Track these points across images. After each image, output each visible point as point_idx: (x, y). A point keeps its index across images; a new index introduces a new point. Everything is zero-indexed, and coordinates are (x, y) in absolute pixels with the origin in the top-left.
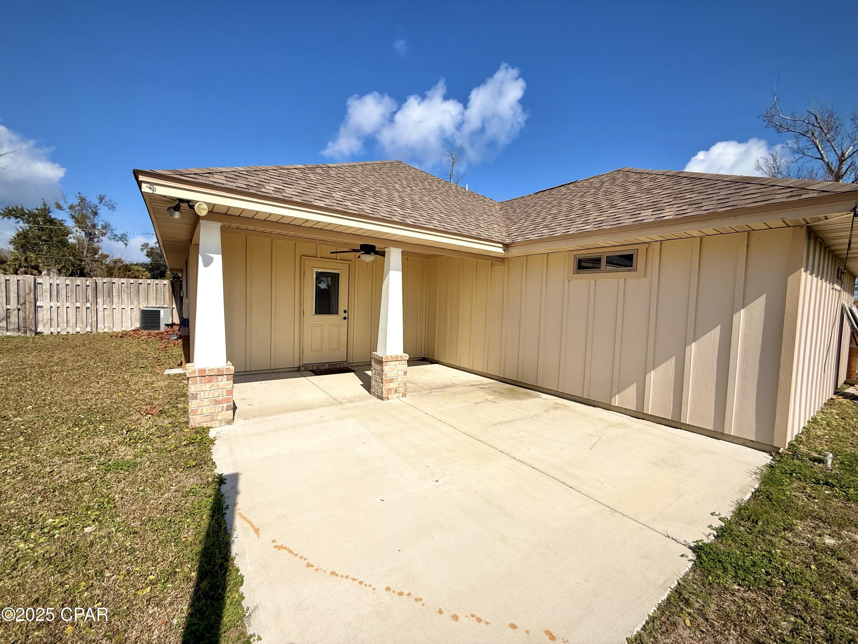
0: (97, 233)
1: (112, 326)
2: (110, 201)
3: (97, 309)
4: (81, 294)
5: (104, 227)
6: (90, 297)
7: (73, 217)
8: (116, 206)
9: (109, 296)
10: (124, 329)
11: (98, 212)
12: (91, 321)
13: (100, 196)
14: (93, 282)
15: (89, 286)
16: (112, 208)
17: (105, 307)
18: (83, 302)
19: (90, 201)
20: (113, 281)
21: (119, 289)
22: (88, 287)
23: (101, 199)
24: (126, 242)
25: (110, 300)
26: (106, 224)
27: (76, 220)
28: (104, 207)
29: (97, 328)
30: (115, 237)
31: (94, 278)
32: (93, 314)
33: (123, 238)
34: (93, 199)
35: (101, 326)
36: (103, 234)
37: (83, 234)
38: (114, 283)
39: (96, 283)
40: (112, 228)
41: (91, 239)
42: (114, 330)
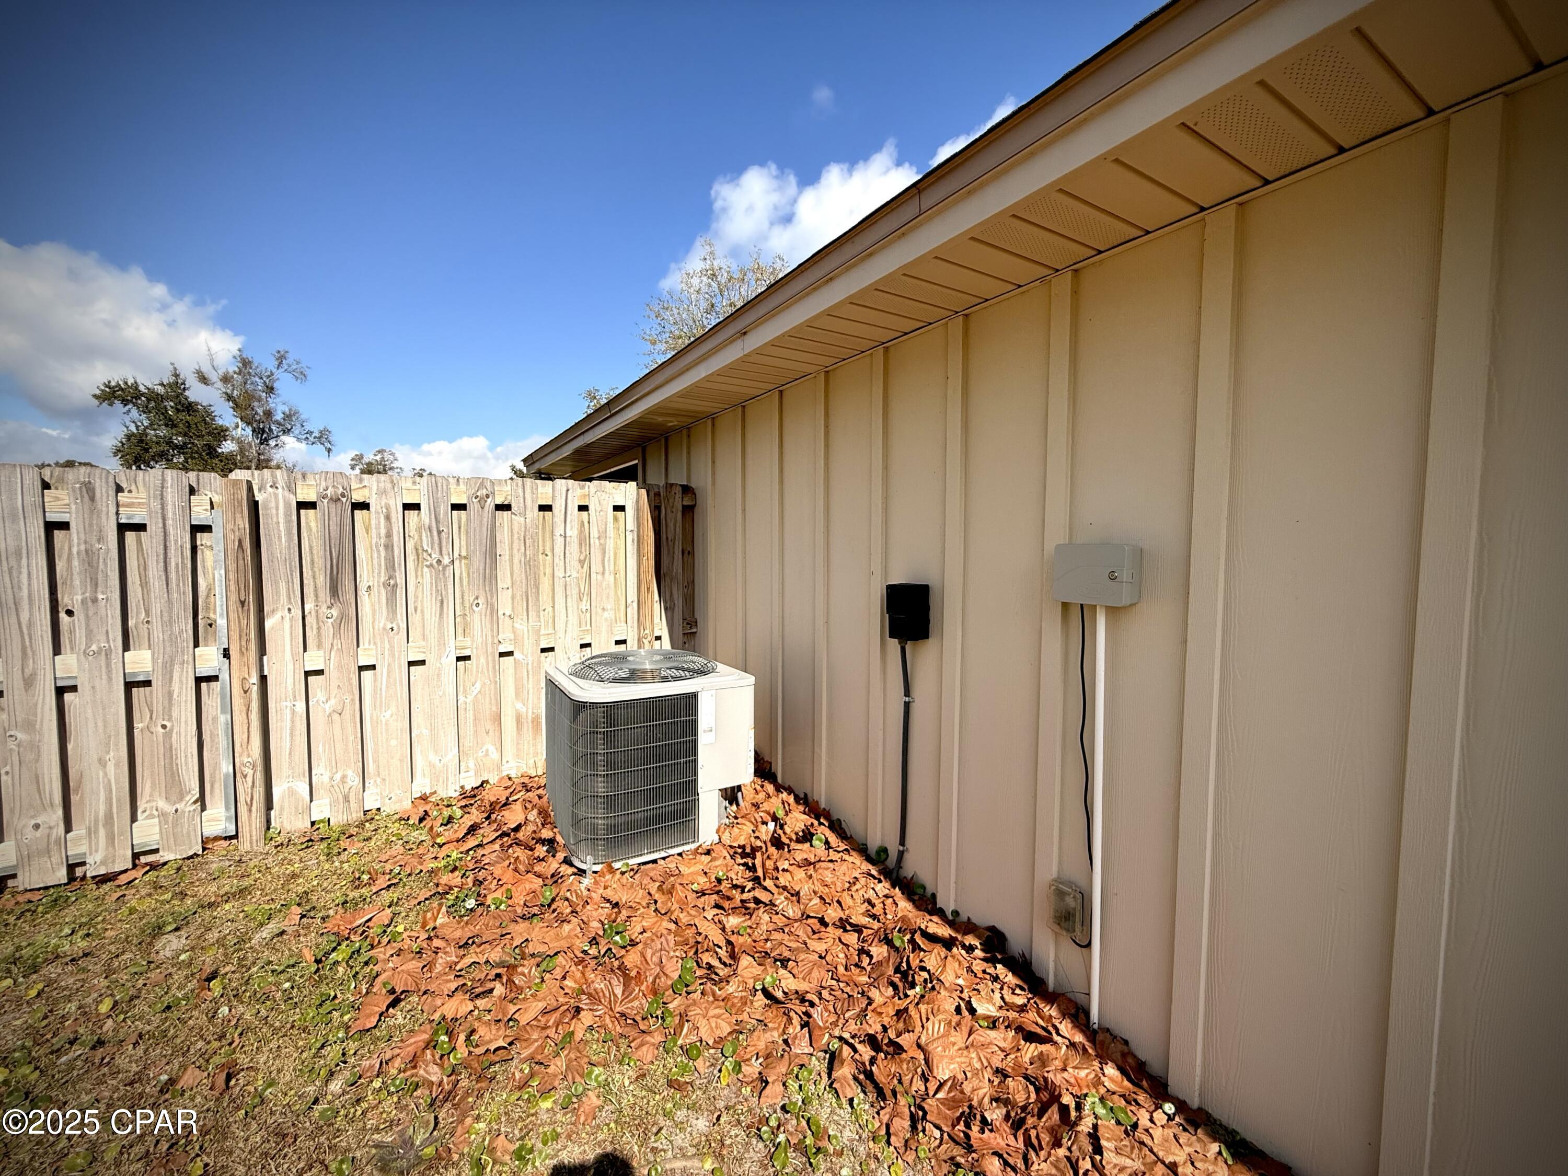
0: (274, 428)
1: (354, 780)
2: (298, 363)
3: (263, 679)
4: (156, 583)
5: (288, 417)
6: (219, 601)
7: (229, 398)
8: (307, 372)
9: (334, 591)
10: (421, 786)
11: (275, 385)
12: (227, 768)
13: (279, 352)
14: (234, 503)
15: (207, 529)
16: (301, 376)
17: (314, 661)
18: (173, 639)
19: (260, 364)
20: (357, 497)
21: (389, 547)
22: (202, 538)
23: (281, 359)
24: (329, 446)
25: (342, 617)
26: (290, 410)
27: (235, 402)
28: (286, 374)
29: (269, 805)
30: (307, 437)
31: (239, 475)
32: (239, 718)
33: (323, 438)
34: (265, 362)
35: (292, 792)
36: (287, 432)
37: (249, 431)
38: (365, 506)
39: (254, 507)
40: (302, 417)
41: (264, 442)
42: (371, 803)
